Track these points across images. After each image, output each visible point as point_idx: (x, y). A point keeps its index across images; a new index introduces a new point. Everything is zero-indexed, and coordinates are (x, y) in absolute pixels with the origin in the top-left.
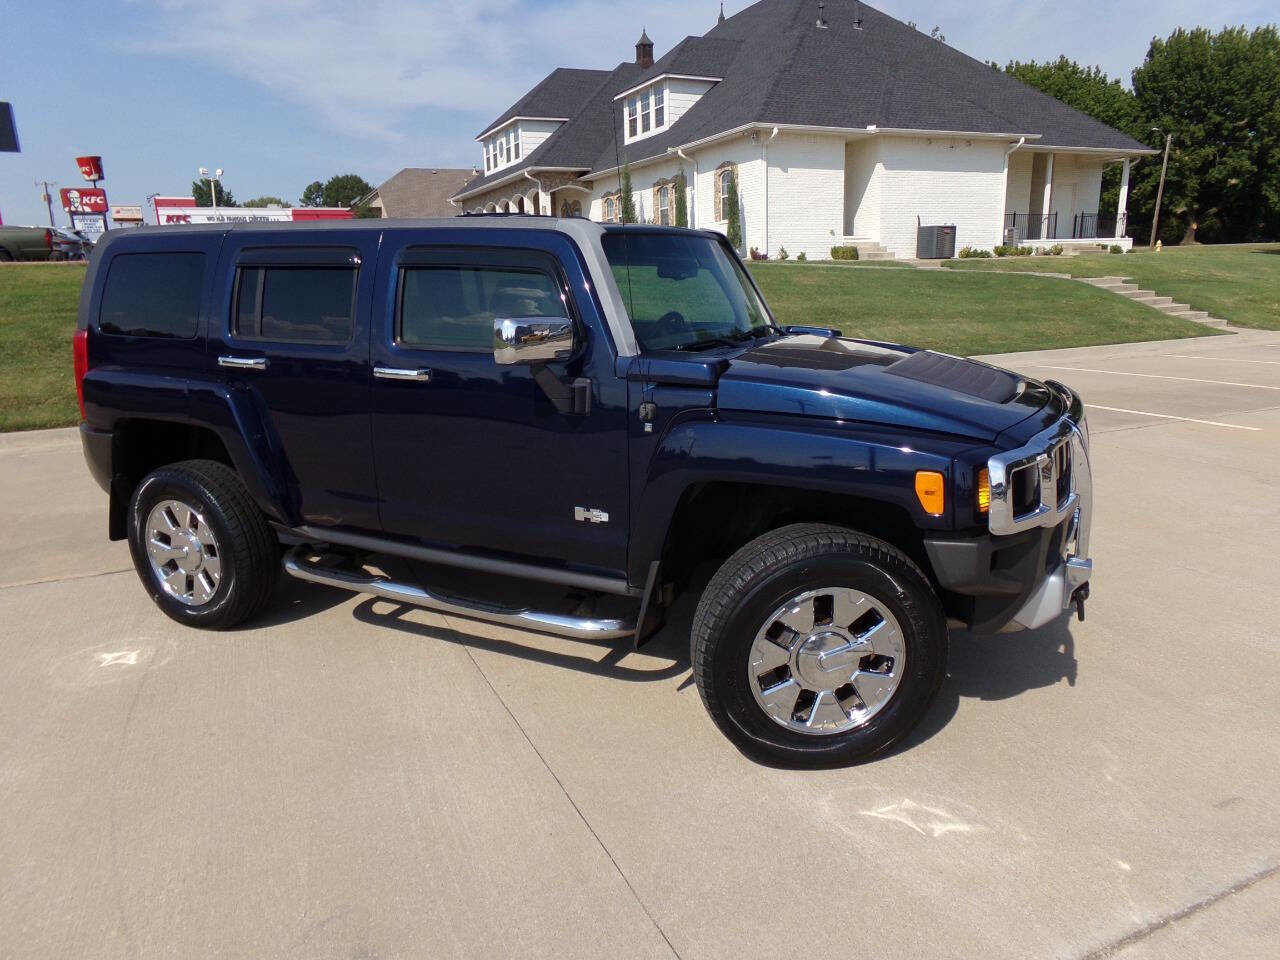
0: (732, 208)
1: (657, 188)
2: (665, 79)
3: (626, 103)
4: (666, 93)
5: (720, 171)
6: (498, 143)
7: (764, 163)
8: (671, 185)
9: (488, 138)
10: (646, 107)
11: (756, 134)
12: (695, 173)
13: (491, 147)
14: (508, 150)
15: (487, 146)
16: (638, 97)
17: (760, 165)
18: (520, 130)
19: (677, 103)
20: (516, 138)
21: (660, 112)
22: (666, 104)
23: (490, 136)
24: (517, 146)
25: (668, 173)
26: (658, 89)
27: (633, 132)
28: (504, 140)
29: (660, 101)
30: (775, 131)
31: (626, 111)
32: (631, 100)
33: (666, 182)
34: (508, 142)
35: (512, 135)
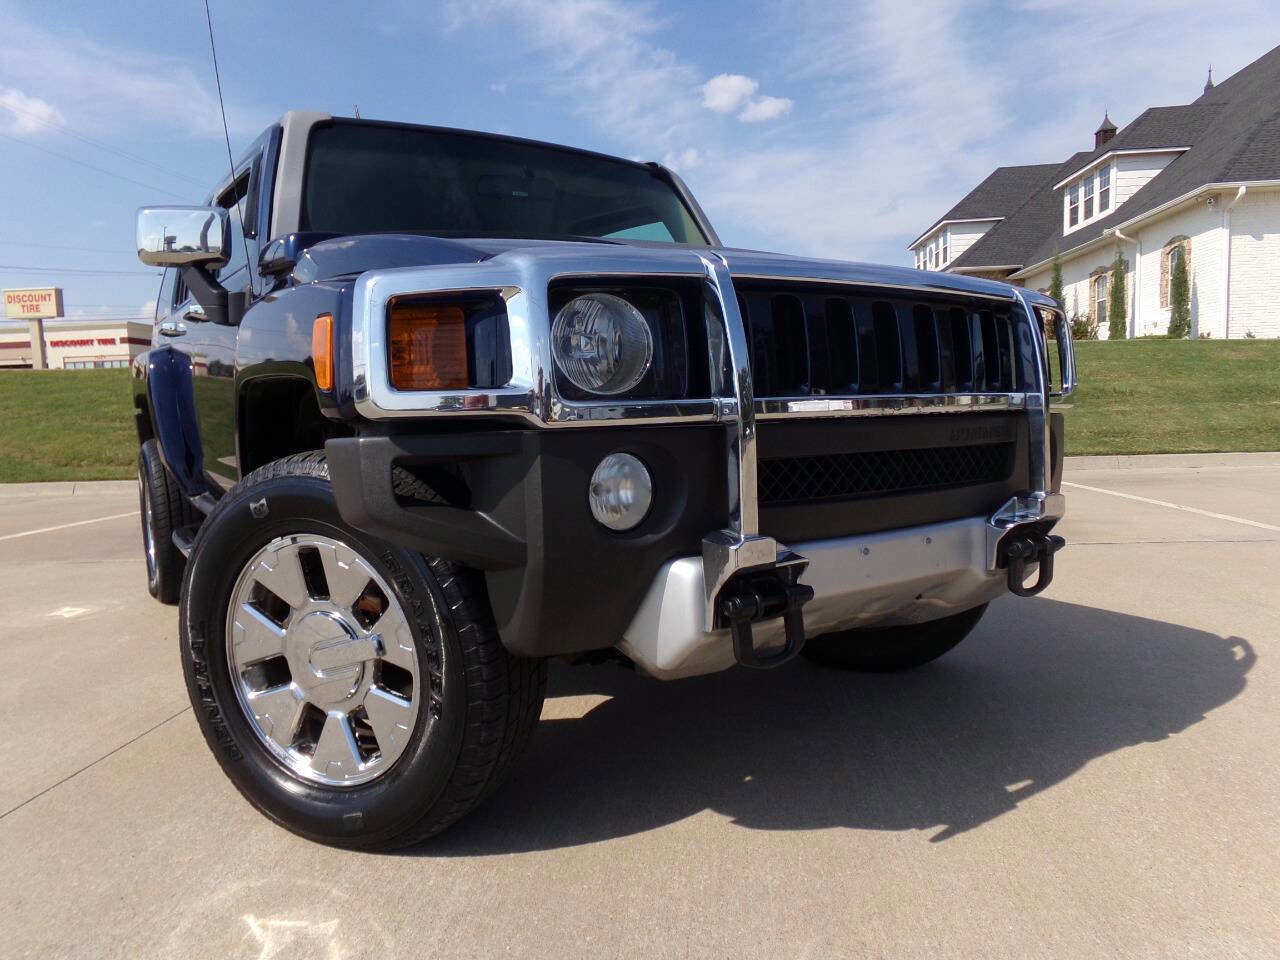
0: (1180, 289)
1: (1094, 278)
2: (1113, 157)
3: (1067, 191)
4: (1114, 173)
5: (1168, 249)
6: (928, 249)
7: (1226, 232)
8: (1110, 273)
9: (919, 246)
10: (1089, 191)
11: (1216, 197)
12: (1138, 255)
13: (922, 254)
14: (937, 255)
15: (918, 255)
16: (1081, 183)
17: (1222, 233)
18: (949, 234)
19: (1126, 182)
20: (945, 242)
21: (1105, 195)
22: (1112, 186)
23: (920, 244)
24: (945, 249)
25: (1108, 259)
26: (1103, 170)
27: (1074, 221)
28: (933, 246)
29: (1105, 182)
30: (1242, 190)
31: (1067, 199)
32: (1073, 187)
33: (1105, 270)
34: (937, 248)
35: (941, 240)
